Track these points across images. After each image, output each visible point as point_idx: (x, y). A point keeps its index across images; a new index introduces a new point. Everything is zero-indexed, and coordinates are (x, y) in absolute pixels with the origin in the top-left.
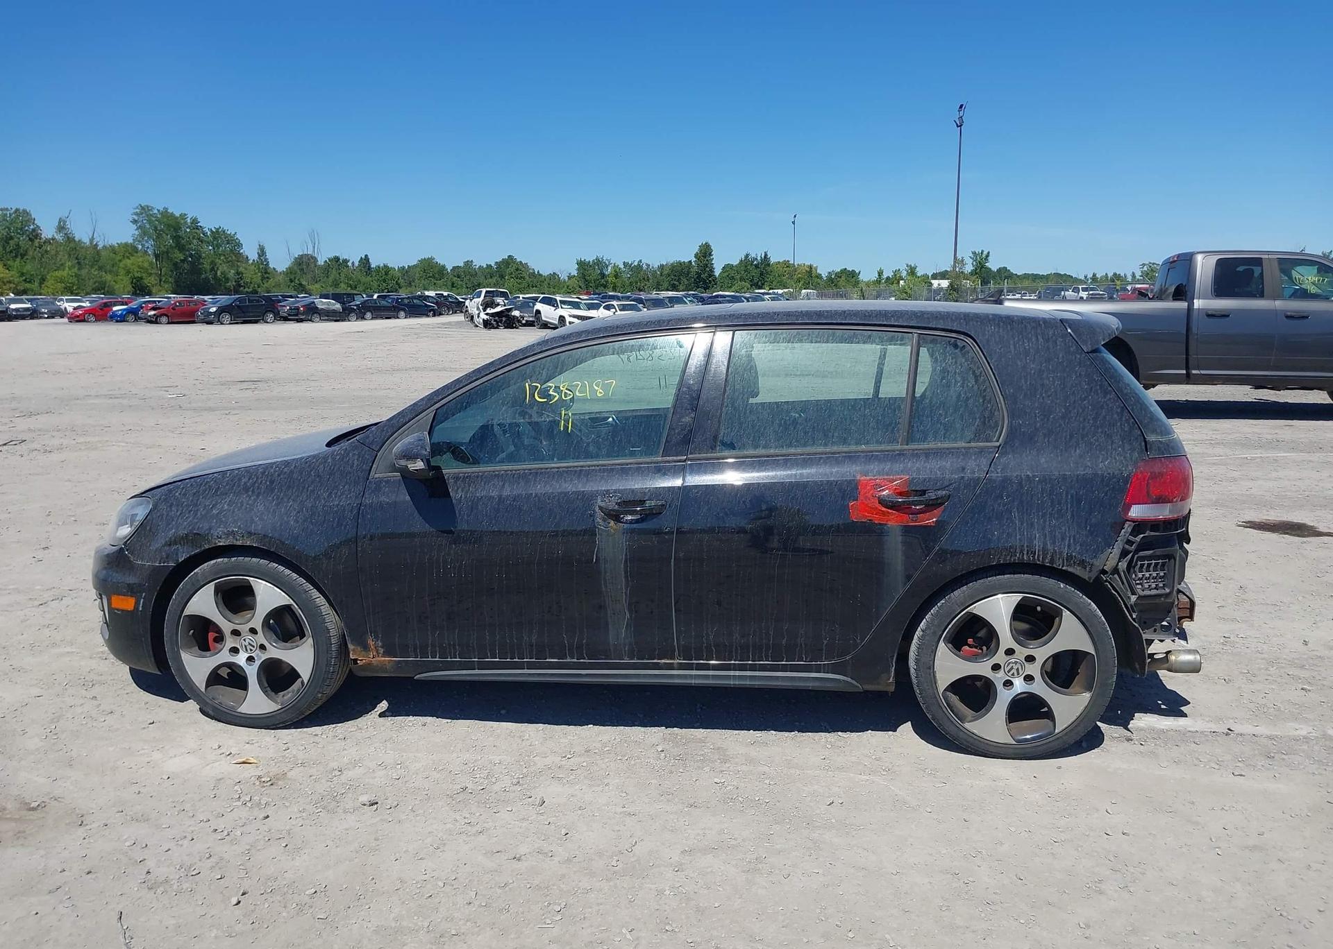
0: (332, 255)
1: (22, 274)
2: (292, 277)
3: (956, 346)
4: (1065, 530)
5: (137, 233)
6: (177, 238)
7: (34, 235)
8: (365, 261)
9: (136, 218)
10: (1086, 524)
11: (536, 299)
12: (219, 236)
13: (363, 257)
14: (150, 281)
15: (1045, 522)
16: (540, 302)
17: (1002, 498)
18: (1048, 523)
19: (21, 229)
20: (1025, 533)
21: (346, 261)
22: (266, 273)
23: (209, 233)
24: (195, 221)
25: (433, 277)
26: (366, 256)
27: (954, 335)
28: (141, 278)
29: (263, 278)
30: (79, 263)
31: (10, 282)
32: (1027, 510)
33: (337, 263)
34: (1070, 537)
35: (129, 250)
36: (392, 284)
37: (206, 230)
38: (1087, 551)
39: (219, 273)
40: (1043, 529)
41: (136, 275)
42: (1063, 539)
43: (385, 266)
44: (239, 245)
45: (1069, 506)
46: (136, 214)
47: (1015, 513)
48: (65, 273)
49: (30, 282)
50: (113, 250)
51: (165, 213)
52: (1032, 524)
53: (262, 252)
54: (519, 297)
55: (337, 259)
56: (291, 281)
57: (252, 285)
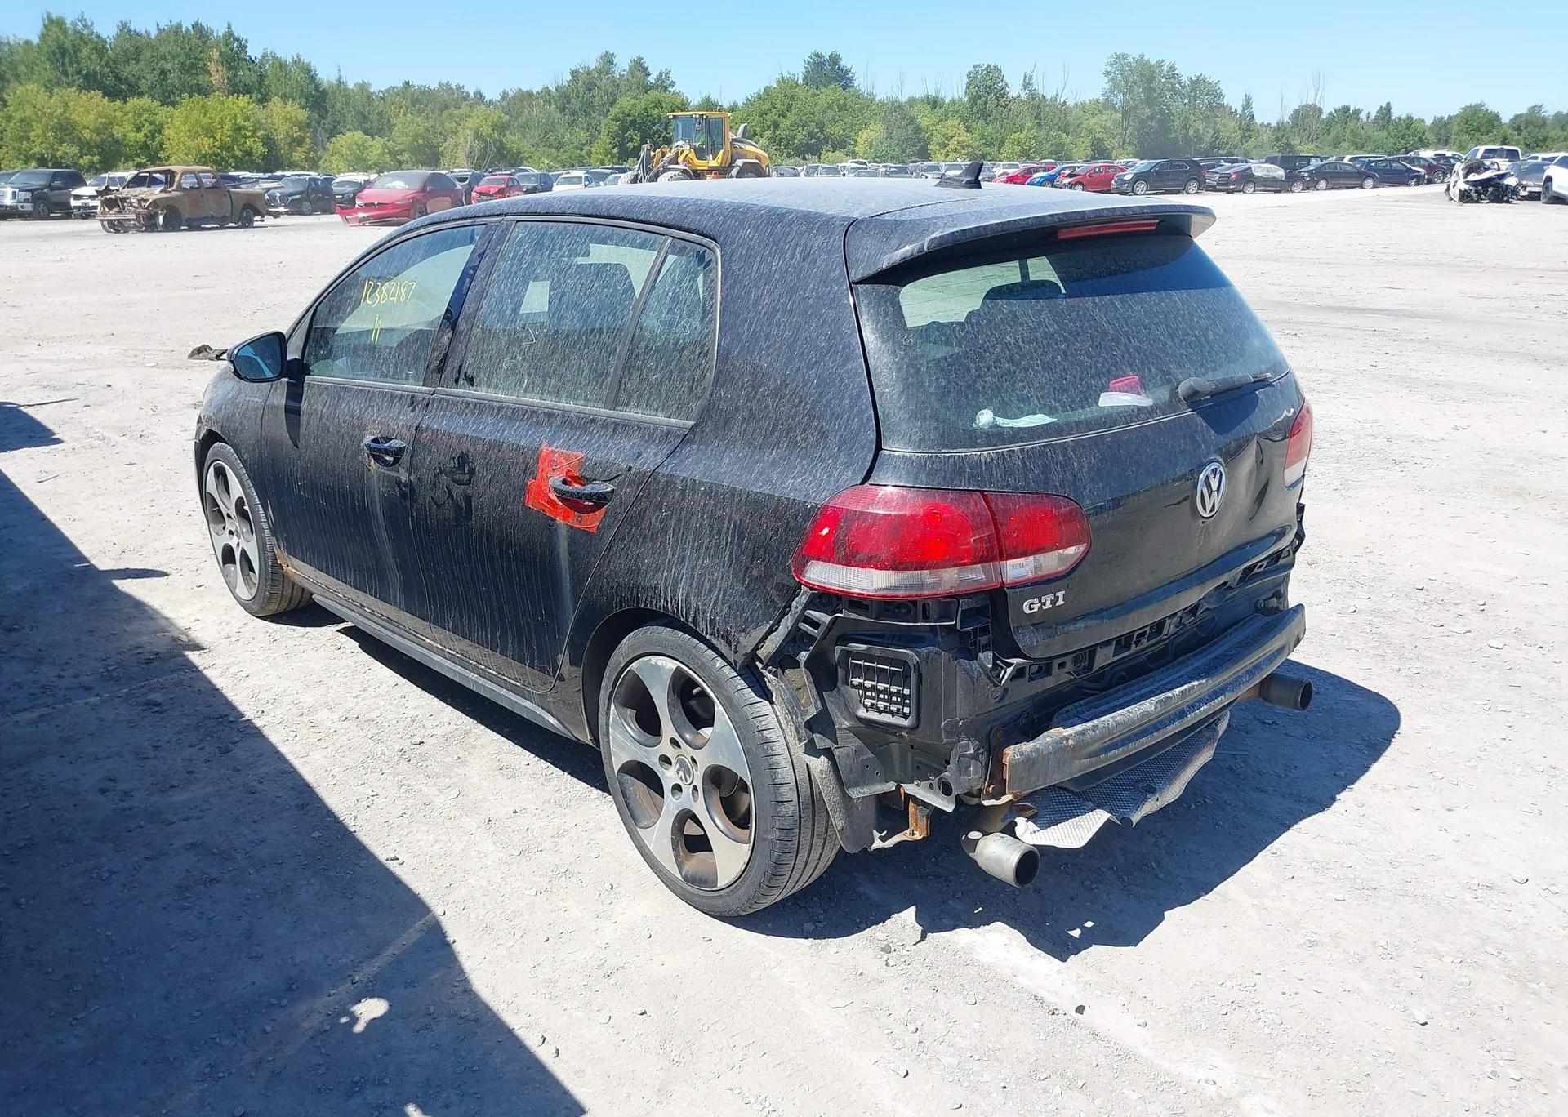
0: (1339, 105)
1: (983, 137)
2: (1280, 135)
3: (701, 257)
4: (718, 577)
5: (1108, 86)
6: (1149, 90)
7: (1002, 93)
8: (1386, 111)
9: (1109, 69)
10: (745, 575)
11: (1551, 160)
12: (1199, 86)
13: (1384, 106)
14: (1111, 143)
15: (698, 559)
16: (1556, 164)
17: (661, 509)
18: (700, 561)
19: (990, 87)
20: (673, 570)
21: (1357, 112)
22: (1248, 130)
23: (1188, 82)
24: (1172, 68)
25: (1478, 130)
26: (1388, 104)
27: (705, 240)
28: (1102, 140)
29: (1243, 136)
30: (1039, 124)
31: (968, 146)
32: (683, 533)
33: (1346, 115)
34: (720, 590)
35: (1098, 108)
36: (1413, 139)
37: (1184, 79)
38: (735, 618)
39: (1191, 132)
40: (693, 570)
41: (1098, 135)
42: (711, 591)
43: (1410, 118)
44: (1220, 95)
45: (729, 539)
46: (1111, 65)
47: (670, 539)
48: (1022, 136)
49: (989, 146)
50: (1083, 108)
51: (1142, 63)
52: (684, 558)
53: (1248, 103)
54: (1537, 158)
55: (1346, 109)
56: (1278, 140)
57: (1228, 146)
